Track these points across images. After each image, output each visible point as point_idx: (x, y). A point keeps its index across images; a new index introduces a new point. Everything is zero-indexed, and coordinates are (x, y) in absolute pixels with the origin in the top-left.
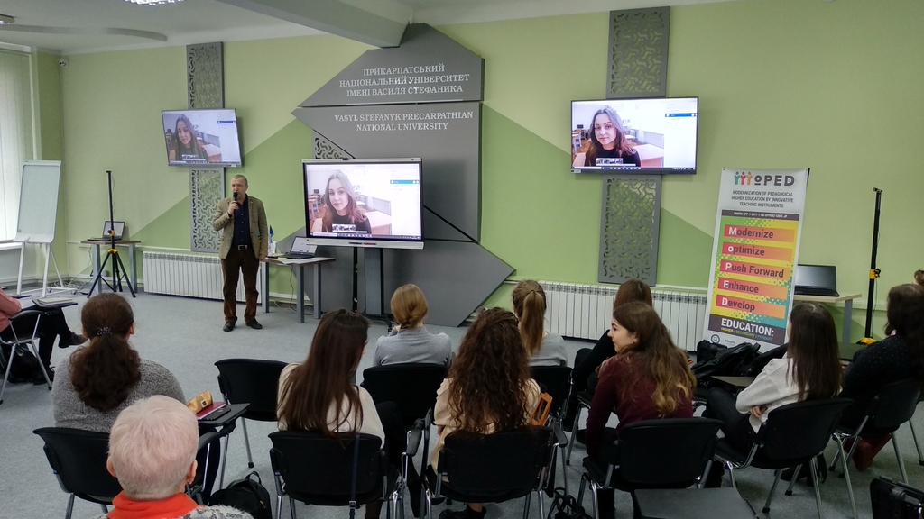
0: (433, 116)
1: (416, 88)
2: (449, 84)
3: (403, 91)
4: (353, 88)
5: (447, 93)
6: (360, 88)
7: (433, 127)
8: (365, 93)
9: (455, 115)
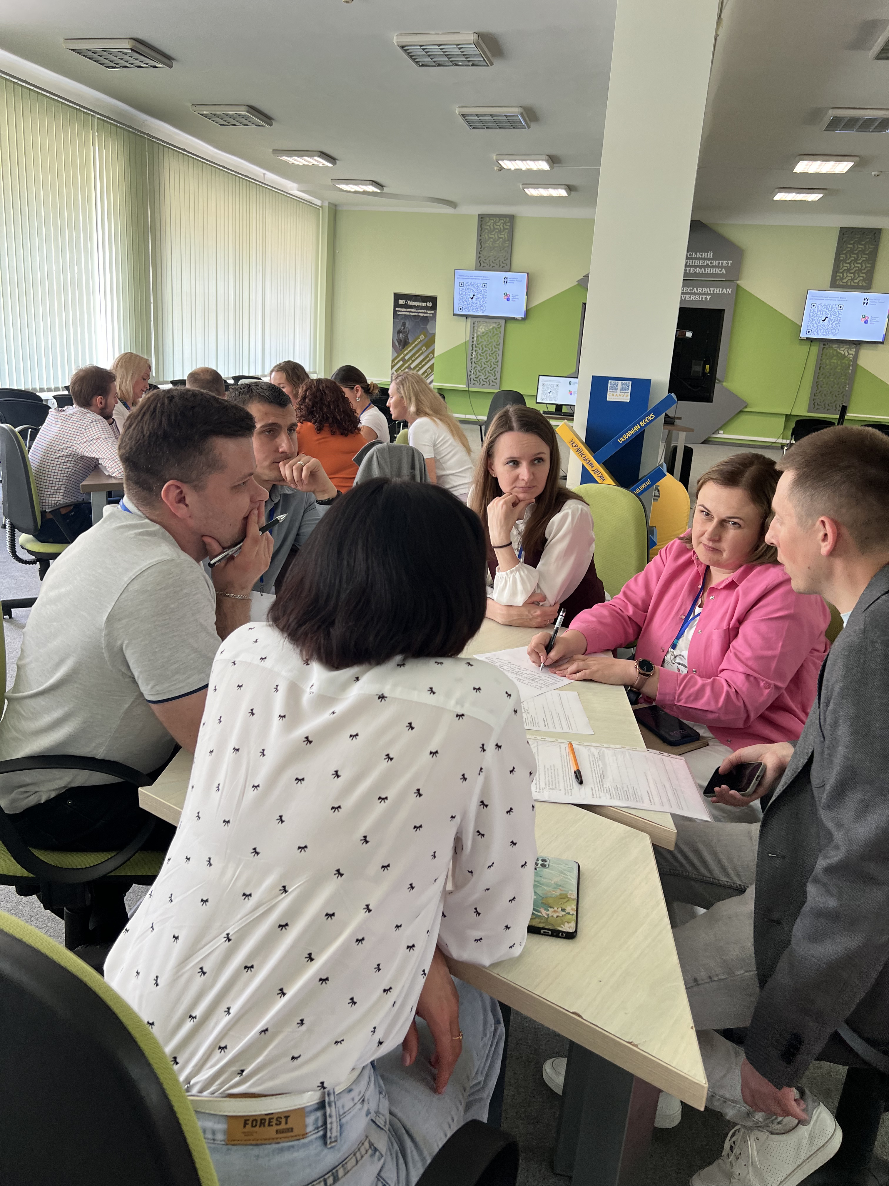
1: (688, 269)
2: (715, 267)
5: (713, 274)
7: (699, 298)
9: (718, 291)
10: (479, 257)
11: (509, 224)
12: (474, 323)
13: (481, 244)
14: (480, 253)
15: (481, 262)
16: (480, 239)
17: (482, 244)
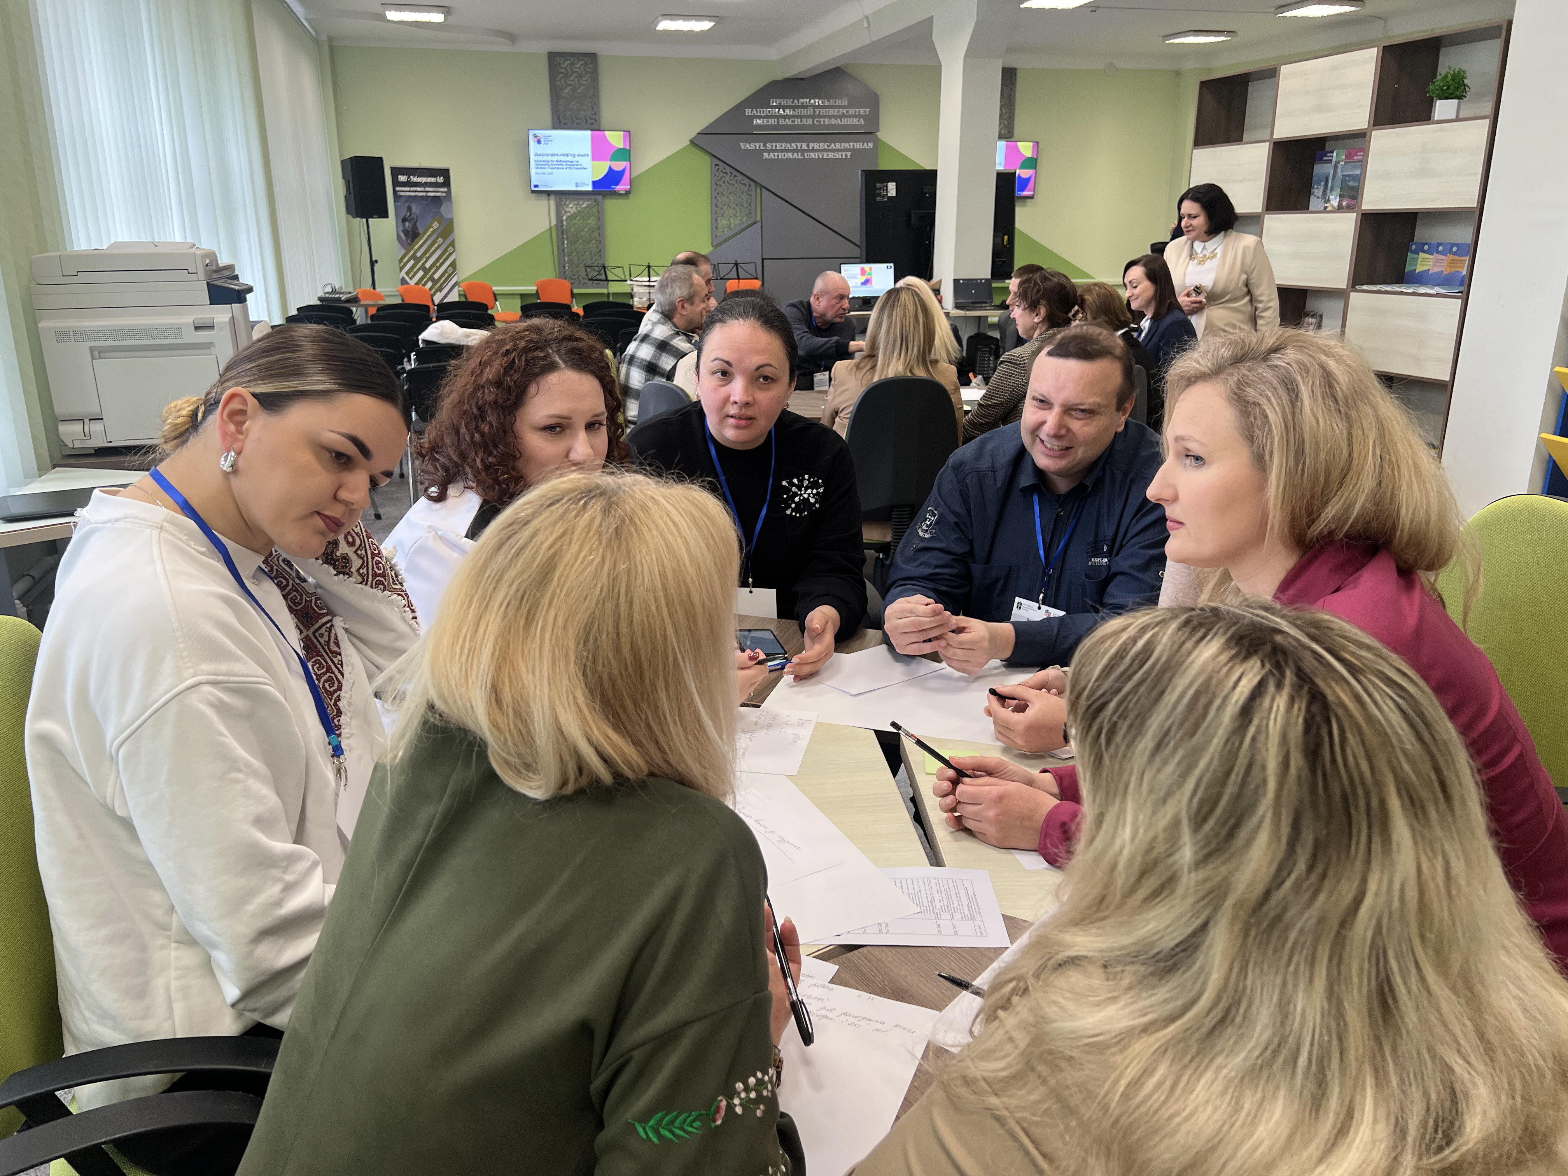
0: (838, 146)
1: (822, 120)
2: (852, 116)
3: (810, 121)
4: (760, 117)
5: (853, 125)
6: (767, 117)
7: (838, 155)
8: (772, 122)
9: (858, 145)
10: (556, 110)
11: (590, 66)
12: (558, 202)
13: (555, 92)
14: (555, 106)
16: (554, 87)
17: (558, 93)
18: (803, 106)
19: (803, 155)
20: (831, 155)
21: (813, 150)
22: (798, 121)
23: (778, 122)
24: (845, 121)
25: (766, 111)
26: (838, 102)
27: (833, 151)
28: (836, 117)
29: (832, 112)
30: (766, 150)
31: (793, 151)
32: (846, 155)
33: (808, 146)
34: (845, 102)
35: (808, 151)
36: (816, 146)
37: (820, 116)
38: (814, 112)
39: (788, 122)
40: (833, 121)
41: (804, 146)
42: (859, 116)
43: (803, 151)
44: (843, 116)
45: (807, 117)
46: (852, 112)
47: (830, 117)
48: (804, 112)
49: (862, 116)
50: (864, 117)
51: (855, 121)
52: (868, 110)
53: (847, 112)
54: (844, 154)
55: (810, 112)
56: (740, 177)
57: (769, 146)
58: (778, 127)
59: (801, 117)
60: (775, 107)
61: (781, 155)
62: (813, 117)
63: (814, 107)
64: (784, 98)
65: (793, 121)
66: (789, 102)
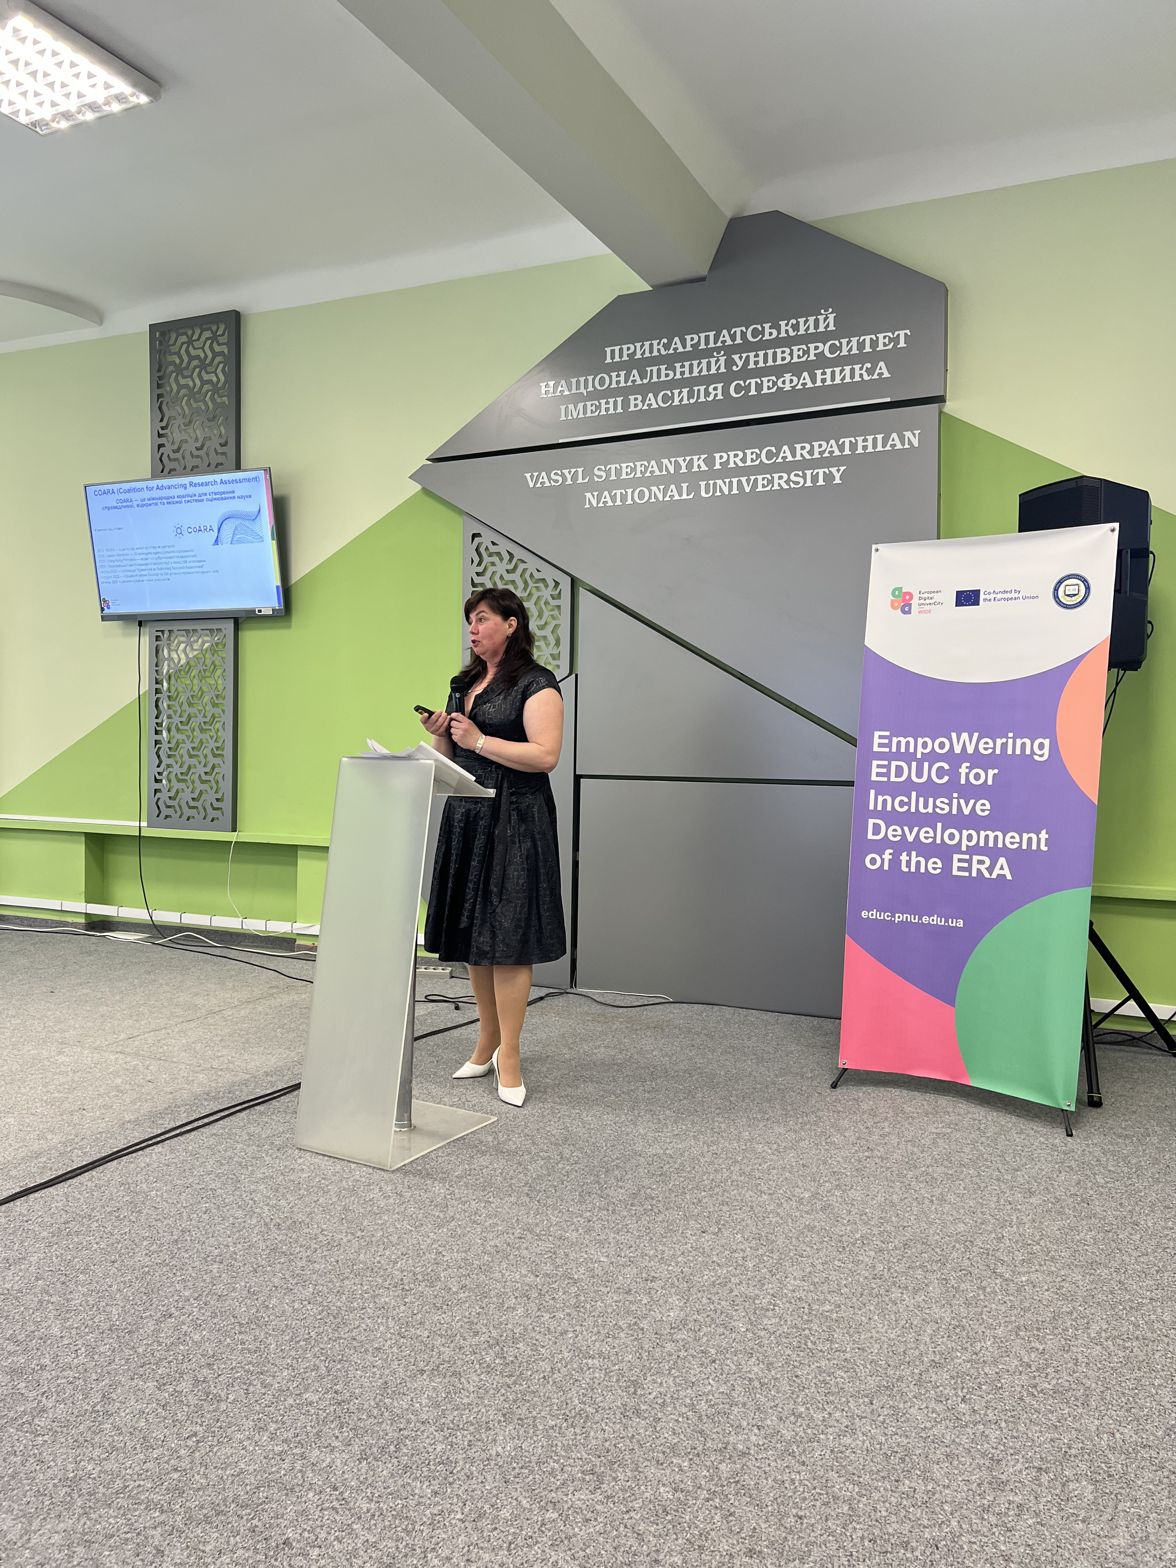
1: (753, 381)
2: (850, 360)
3: (716, 392)
4: (576, 399)
6: (596, 395)
7: (800, 480)
8: (610, 406)
9: (867, 444)
10: (160, 446)
11: (223, 339)
12: (158, 638)
13: (160, 408)
14: (160, 436)
15: (165, 458)
16: (159, 396)
17: (164, 407)
18: (697, 354)
19: (694, 488)
20: (779, 481)
21: (726, 472)
22: (680, 397)
23: (626, 404)
24: (824, 377)
25: (593, 382)
26: (807, 325)
27: (787, 467)
28: (796, 369)
29: (783, 356)
30: (591, 486)
31: (666, 481)
32: (829, 477)
33: (710, 462)
34: (828, 320)
35: (711, 474)
36: (734, 459)
37: (746, 373)
38: (730, 363)
39: (654, 401)
40: (788, 382)
41: (699, 463)
42: (875, 357)
43: (693, 479)
44: (822, 362)
45: (708, 380)
46: (849, 346)
47: (778, 371)
48: (699, 368)
49: (883, 356)
50: (891, 357)
51: (860, 372)
52: (902, 333)
53: (833, 349)
54: (821, 471)
55: (719, 364)
56: (533, 563)
57: (599, 473)
58: (627, 416)
59: (689, 383)
60: (616, 367)
61: (632, 496)
62: (726, 378)
63: (730, 351)
64: (642, 341)
65: (665, 399)
66: (658, 347)
